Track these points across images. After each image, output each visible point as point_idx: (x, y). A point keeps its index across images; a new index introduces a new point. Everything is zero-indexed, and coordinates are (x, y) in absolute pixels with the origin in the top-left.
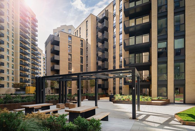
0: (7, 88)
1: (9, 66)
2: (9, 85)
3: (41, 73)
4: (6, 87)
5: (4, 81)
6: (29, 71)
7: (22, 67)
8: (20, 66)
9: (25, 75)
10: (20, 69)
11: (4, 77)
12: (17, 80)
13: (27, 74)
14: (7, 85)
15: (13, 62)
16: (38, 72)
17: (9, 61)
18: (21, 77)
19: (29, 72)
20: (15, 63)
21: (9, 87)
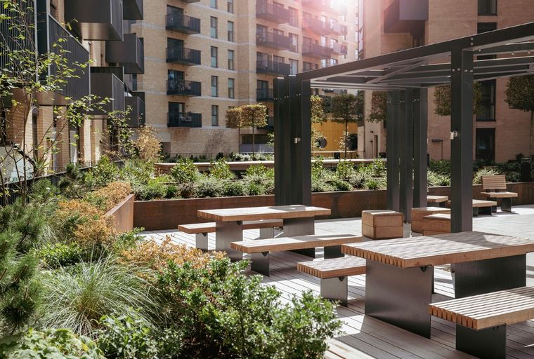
0: (211, 127)
1: (216, 31)
2: (217, 116)
3: (344, 51)
4: (207, 127)
5: (202, 97)
6: (295, 43)
7: (266, 27)
8: (258, 26)
9: (276, 64)
10: (257, 40)
11: (200, 83)
12: (248, 92)
13: (287, 62)
14: (211, 117)
15: (233, 13)
16: (332, 43)
17: (216, 8)
18: (262, 77)
19: (293, 49)
20: (238, 14)
21: (217, 125)
